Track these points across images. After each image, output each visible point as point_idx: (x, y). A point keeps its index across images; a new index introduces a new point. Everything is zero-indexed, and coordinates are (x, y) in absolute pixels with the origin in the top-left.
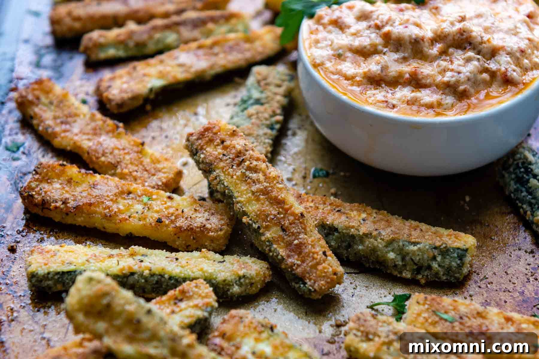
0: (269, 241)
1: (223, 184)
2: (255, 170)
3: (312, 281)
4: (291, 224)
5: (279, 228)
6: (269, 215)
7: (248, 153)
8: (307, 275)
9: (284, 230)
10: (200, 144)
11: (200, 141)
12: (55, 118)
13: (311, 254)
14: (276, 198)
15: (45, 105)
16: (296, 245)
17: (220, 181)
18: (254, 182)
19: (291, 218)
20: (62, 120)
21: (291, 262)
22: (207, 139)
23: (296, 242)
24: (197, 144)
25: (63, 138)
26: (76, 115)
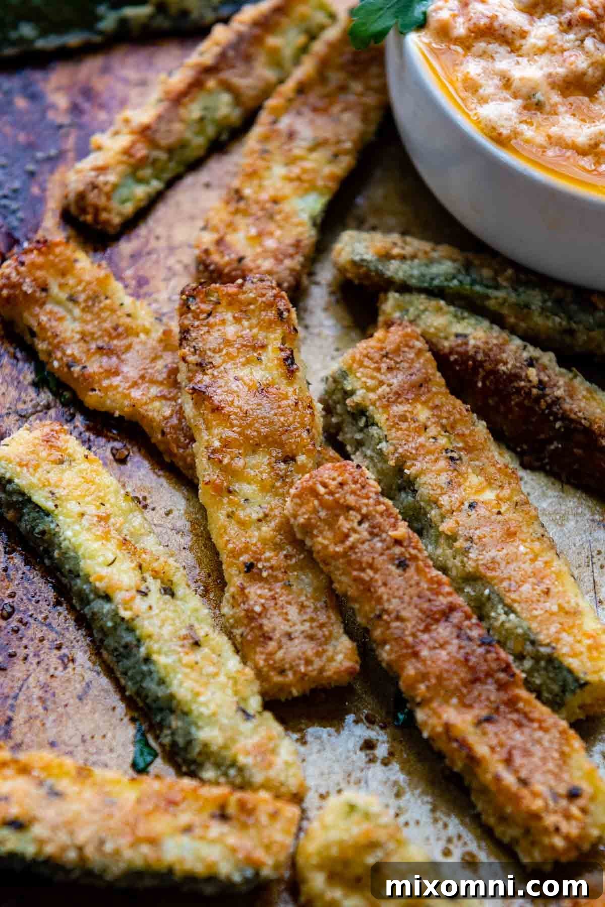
12: (84, 337)
15: (58, 303)
20: (100, 343)
25: (106, 389)
26: (130, 332)
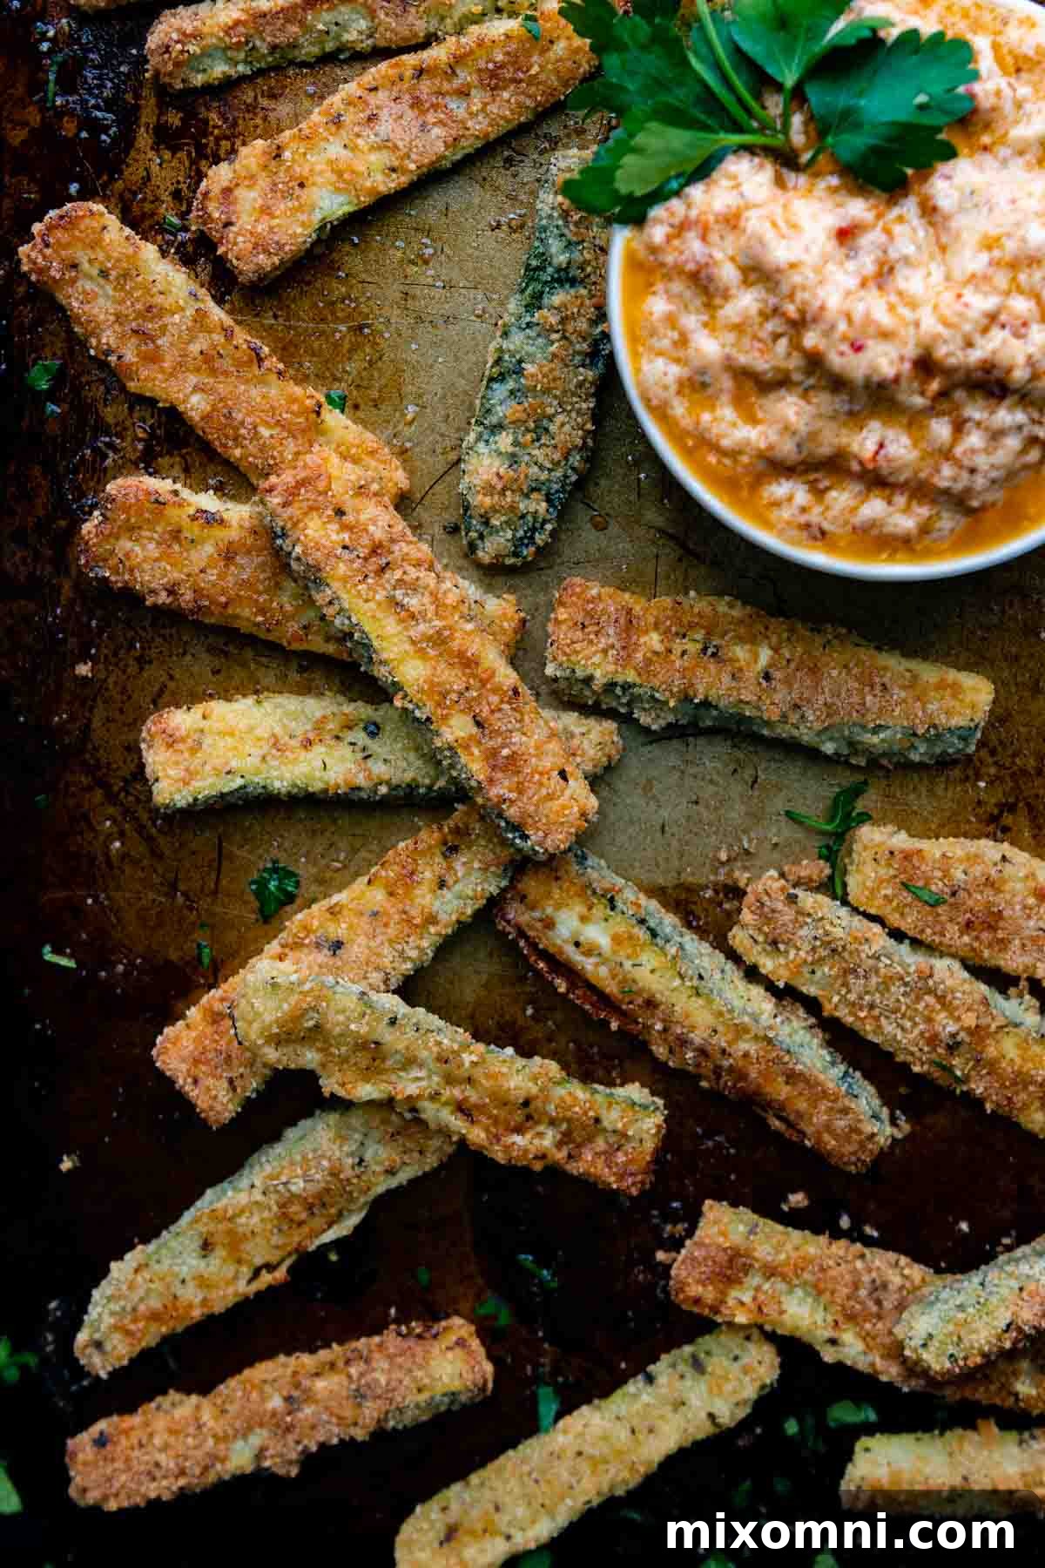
0: (451, 748)
1: (349, 618)
2: (413, 587)
3: (541, 834)
4: (492, 712)
5: (469, 719)
6: (448, 693)
7: (396, 548)
8: (530, 821)
9: (479, 724)
10: (291, 518)
11: (289, 511)
13: (537, 777)
14: (461, 654)
16: (507, 758)
17: (342, 610)
18: (413, 617)
19: (495, 699)
21: (499, 796)
22: (305, 504)
23: (505, 752)
24: (285, 516)
